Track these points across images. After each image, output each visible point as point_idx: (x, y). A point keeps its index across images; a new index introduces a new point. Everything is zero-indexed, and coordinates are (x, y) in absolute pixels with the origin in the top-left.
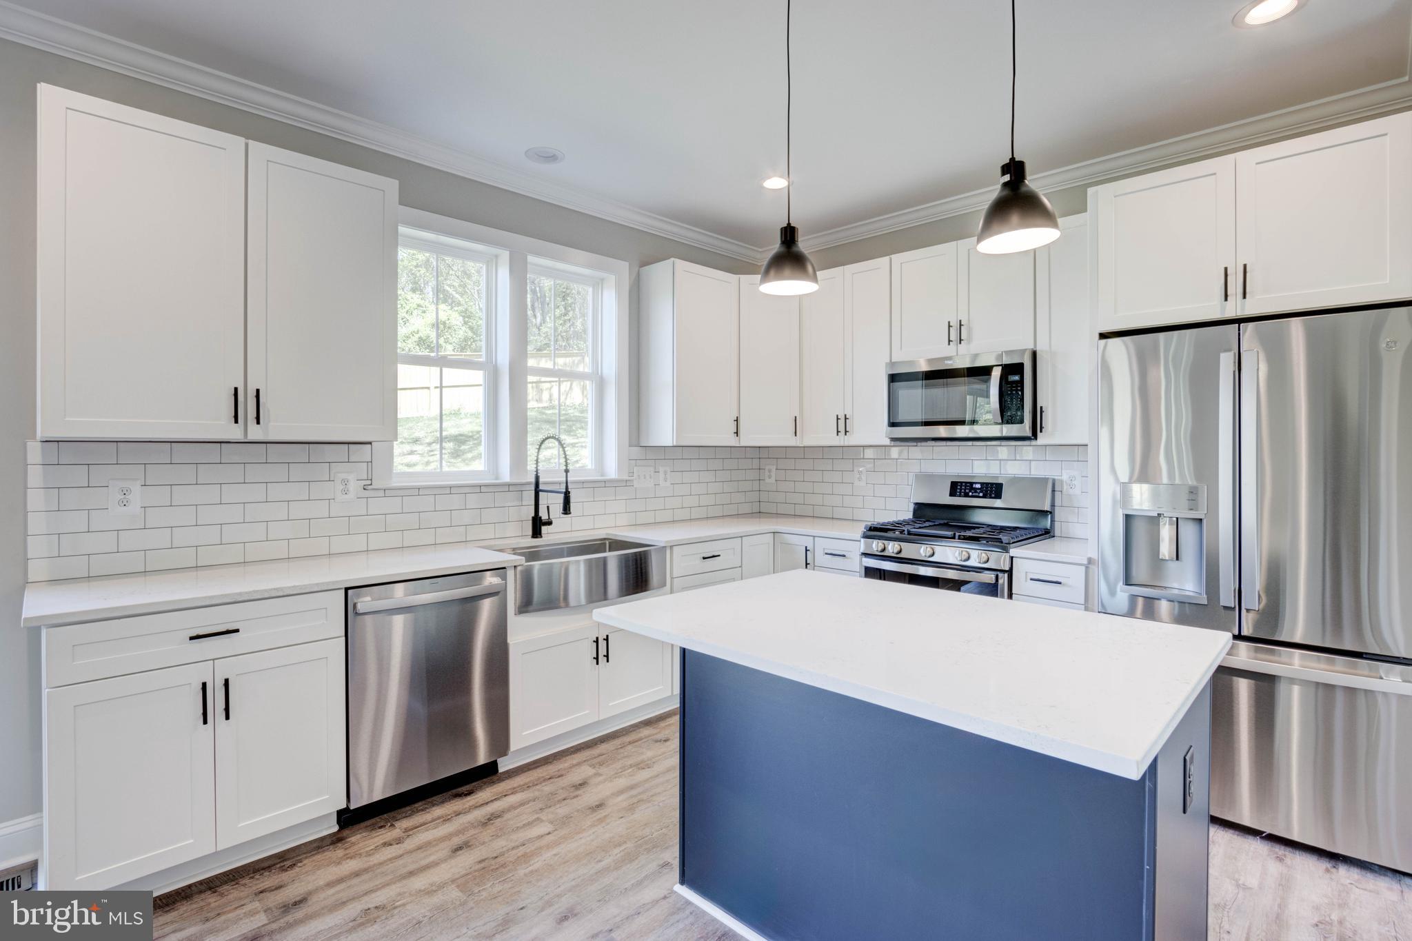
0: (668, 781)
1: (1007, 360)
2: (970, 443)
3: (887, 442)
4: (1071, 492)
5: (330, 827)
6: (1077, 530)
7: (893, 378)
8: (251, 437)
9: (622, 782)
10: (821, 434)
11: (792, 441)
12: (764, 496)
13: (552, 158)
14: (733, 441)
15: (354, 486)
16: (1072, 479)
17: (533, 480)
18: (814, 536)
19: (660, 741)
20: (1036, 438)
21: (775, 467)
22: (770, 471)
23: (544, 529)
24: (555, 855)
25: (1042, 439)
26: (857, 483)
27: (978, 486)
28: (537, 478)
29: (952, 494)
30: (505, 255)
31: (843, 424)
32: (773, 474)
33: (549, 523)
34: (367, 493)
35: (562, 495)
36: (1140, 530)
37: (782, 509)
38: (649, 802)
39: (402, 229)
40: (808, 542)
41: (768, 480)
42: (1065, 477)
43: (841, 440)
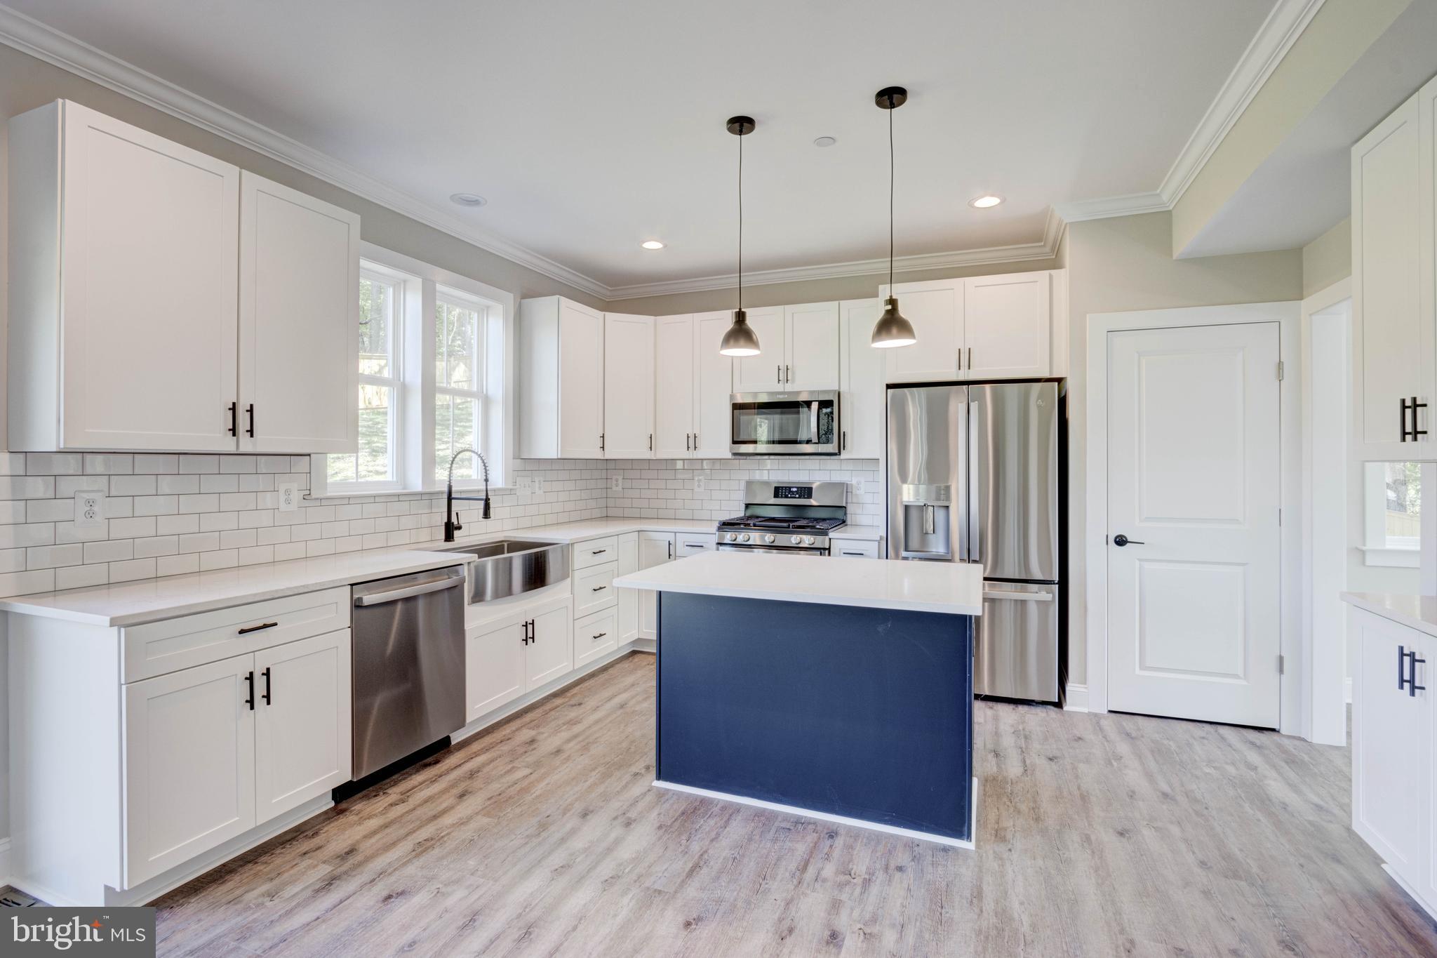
0: (601, 728)
1: (822, 398)
2: (788, 457)
3: (729, 456)
4: (858, 492)
5: (328, 803)
6: (863, 520)
7: (737, 407)
8: (242, 449)
9: (565, 735)
10: (671, 448)
11: (647, 455)
12: (611, 503)
13: (476, 203)
14: (598, 455)
15: (296, 496)
16: (859, 483)
17: (446, 489)
18: (675, 533)
19: (575, 705)
20: (840, 454)
21: (622, 477)
22: (617, 480)
23: (456, 533)
24: (548, 784)
25: (844, 455)
26: (696, 489)
27: (795, 489)
28: (450, 487)
29: (776, 496)
30: (418, 281)
31: (692, 442)
32: (620, 482)
33: (459, 528)
34: (306, 503)
35: (482, 503)
36: (914, 515)
37: (627, 513)
38: (596, 743)
39: (364, 263)
40: (671, 537)
41: (614, 488)
42: (854, 482)
43: (692, 454)
